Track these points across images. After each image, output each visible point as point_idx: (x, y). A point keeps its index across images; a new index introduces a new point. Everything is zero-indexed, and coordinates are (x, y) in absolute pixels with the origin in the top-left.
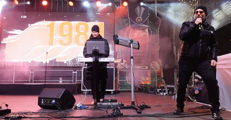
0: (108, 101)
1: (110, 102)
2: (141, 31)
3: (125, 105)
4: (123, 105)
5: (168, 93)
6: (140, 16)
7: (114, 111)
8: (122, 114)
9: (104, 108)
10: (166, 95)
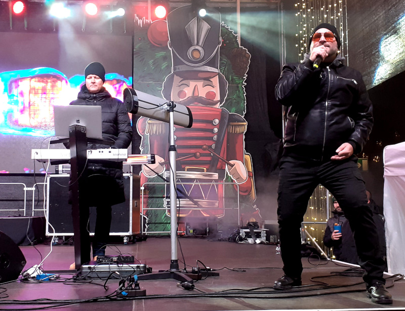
0: (112, 260)
1: (115, 262)
2: (200, 84)
3: (155, 270)
4: (150, 270)
5: (268, 238)
6: (198, 44)
7: (121, 285)
8: (145, 292)
9: (100, 278)
10: (262, 243)
